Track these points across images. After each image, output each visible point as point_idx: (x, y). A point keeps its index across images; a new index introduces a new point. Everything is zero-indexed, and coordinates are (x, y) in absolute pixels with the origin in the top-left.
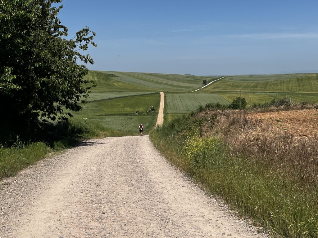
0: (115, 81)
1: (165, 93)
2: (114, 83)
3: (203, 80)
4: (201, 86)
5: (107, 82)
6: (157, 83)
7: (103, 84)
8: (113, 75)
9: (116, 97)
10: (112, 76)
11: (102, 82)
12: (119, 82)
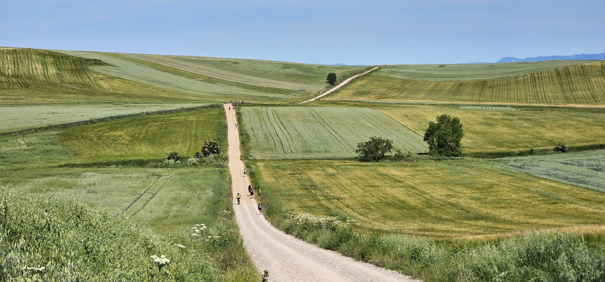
0: (102, 76)
1: (237, 106)
2: (101, 82)
3: (327, 75)
4: (322, 88)
5: (81, 78)
6: (211, 81)
7: (70, 84)
8: (96, 60)
9: (109, 116)
10: (95, 64)
11: (68, 77)
12: (113, 78)
